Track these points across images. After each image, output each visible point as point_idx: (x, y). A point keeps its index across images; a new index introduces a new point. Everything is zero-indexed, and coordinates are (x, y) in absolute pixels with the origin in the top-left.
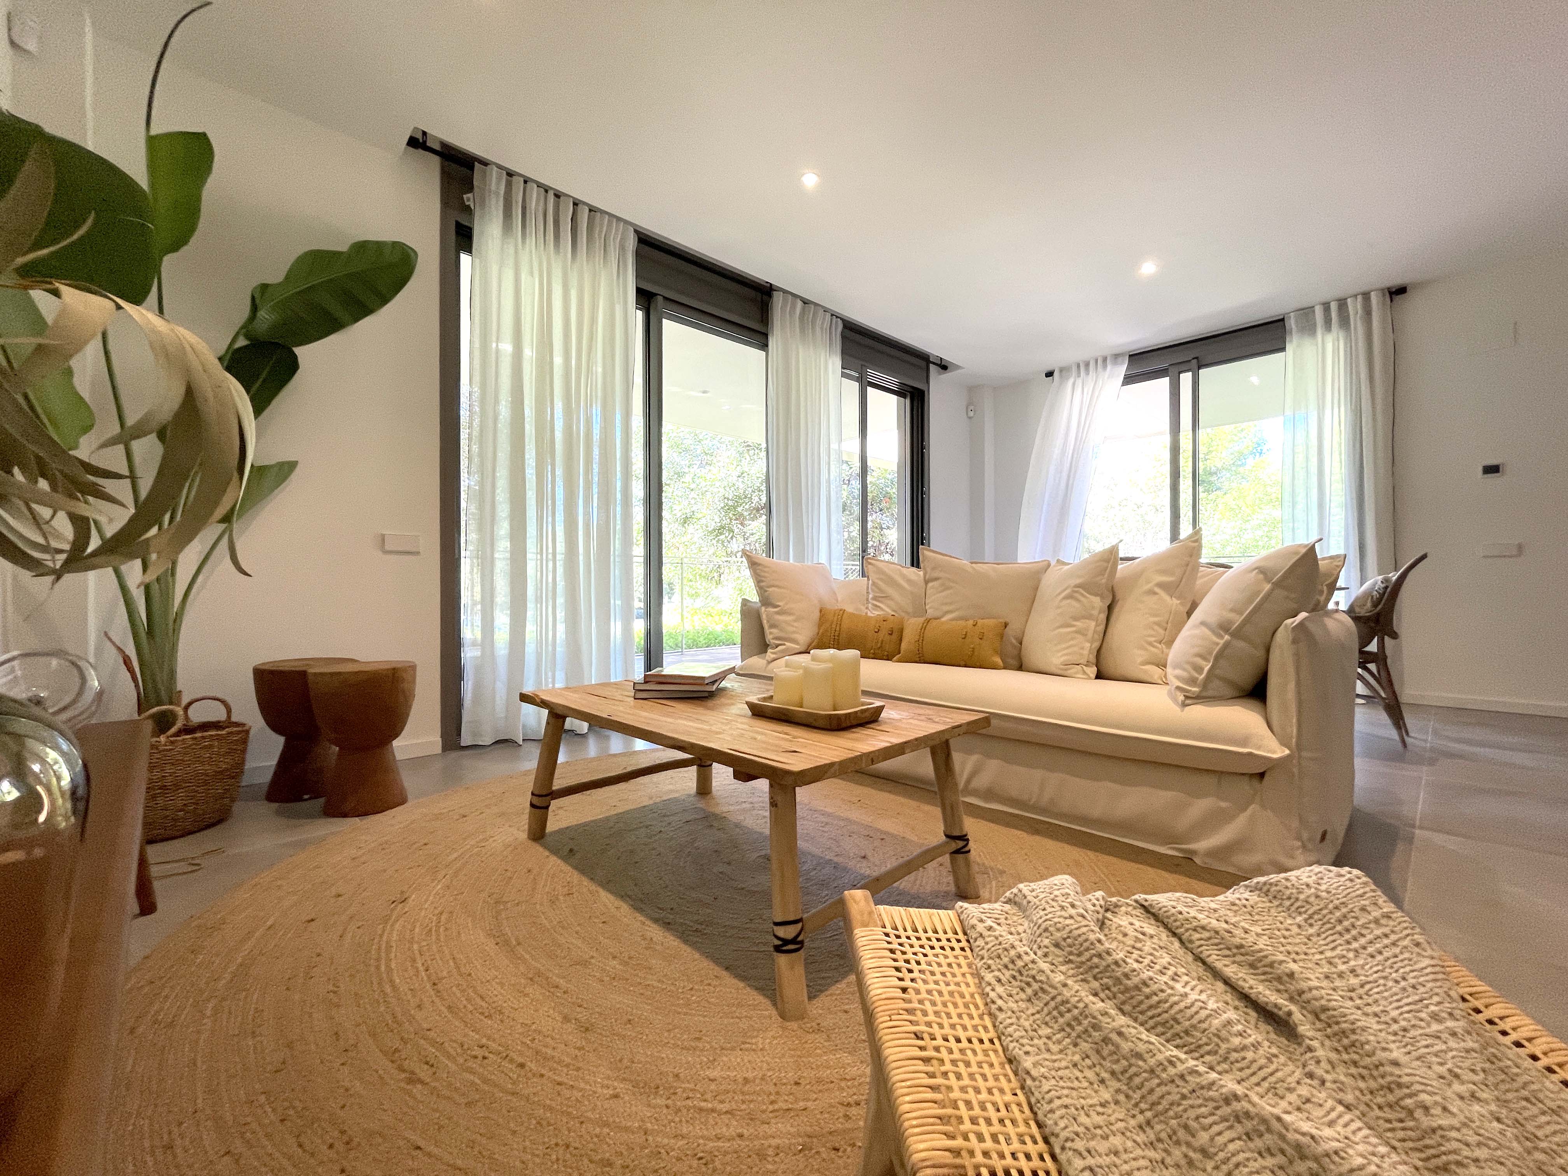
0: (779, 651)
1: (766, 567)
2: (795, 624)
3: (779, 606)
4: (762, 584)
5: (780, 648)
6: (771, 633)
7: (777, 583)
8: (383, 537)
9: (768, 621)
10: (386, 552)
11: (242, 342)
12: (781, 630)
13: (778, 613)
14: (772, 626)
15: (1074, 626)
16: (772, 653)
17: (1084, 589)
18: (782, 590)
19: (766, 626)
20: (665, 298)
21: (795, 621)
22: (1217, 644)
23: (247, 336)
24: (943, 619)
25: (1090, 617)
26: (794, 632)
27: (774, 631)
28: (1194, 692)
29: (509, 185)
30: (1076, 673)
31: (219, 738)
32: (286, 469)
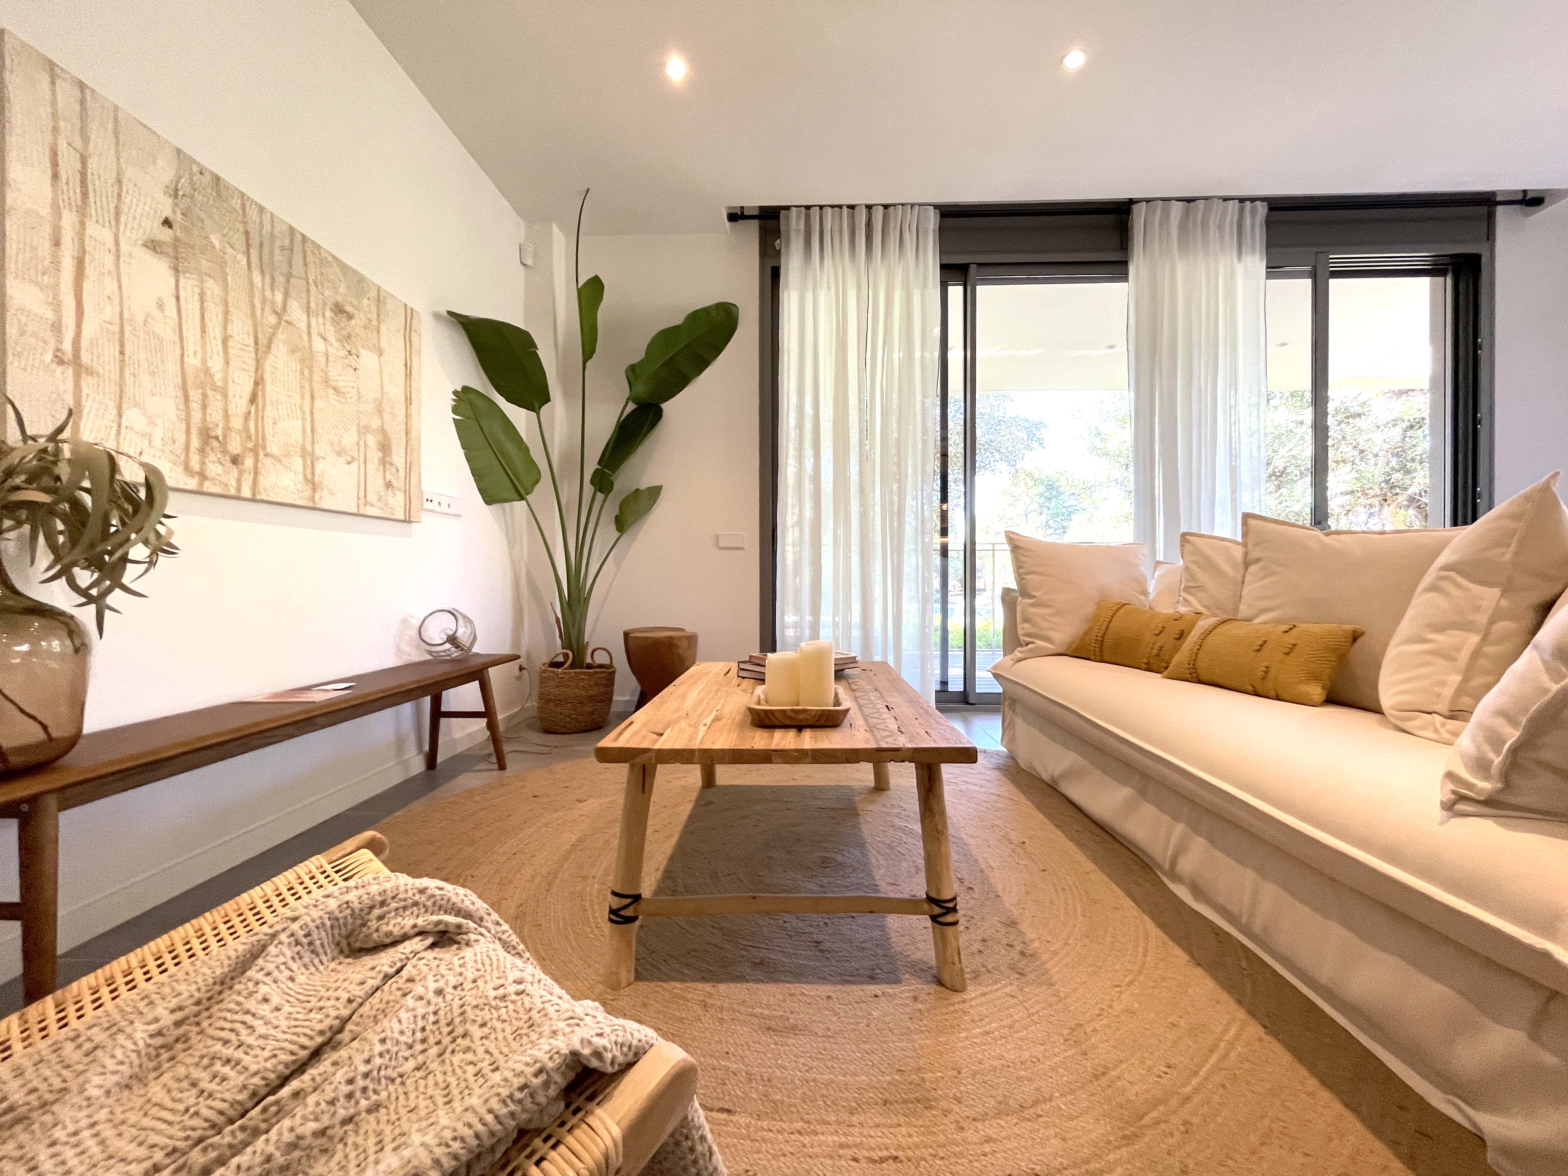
0: (1027, 651)
1: (1028, 550)
2: (1053, 619)
3: (1034, 597)
4: (1021, 571)
5: (1030, 646)
6: (1023, 628)
7: (1037, 569)
8: (718, 536)
9: (1022, 614)
10: (721, 548)
11: (631, 407)
12: (1034, 626)
13: (1033, 605)
14: (1026, 620)
15: (1427, 641)
16: (1021, 652)
17: (1457, 572)
18: (1043, 578)
19: (1019, 620)
20: (979, 265)
21: (1052, 615)
22: (1547, 691)
23: (634, 401)
24: (1256, 621)
25: (1466, 626)
26: (1047, 629)
27: (1026, 625)
28: (1480, 791)
29: (808, 218)
30: (1423, 728)
31: (590, 675)
32: (655, 492)
